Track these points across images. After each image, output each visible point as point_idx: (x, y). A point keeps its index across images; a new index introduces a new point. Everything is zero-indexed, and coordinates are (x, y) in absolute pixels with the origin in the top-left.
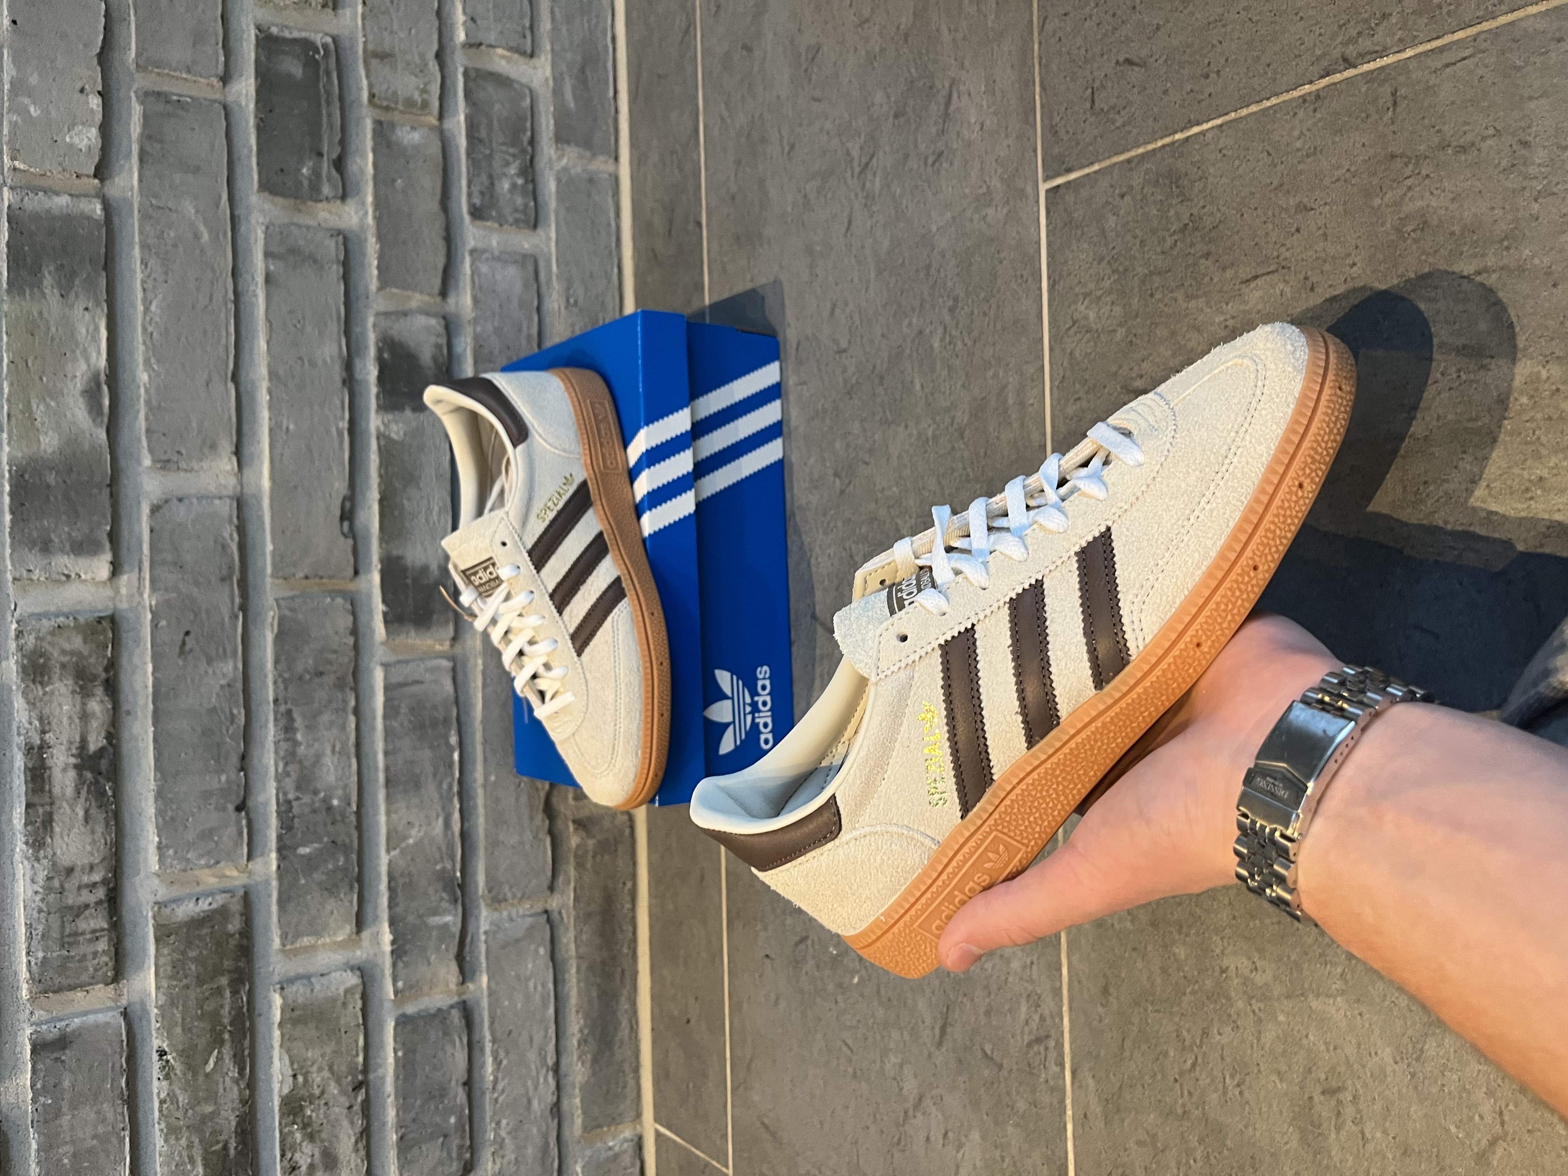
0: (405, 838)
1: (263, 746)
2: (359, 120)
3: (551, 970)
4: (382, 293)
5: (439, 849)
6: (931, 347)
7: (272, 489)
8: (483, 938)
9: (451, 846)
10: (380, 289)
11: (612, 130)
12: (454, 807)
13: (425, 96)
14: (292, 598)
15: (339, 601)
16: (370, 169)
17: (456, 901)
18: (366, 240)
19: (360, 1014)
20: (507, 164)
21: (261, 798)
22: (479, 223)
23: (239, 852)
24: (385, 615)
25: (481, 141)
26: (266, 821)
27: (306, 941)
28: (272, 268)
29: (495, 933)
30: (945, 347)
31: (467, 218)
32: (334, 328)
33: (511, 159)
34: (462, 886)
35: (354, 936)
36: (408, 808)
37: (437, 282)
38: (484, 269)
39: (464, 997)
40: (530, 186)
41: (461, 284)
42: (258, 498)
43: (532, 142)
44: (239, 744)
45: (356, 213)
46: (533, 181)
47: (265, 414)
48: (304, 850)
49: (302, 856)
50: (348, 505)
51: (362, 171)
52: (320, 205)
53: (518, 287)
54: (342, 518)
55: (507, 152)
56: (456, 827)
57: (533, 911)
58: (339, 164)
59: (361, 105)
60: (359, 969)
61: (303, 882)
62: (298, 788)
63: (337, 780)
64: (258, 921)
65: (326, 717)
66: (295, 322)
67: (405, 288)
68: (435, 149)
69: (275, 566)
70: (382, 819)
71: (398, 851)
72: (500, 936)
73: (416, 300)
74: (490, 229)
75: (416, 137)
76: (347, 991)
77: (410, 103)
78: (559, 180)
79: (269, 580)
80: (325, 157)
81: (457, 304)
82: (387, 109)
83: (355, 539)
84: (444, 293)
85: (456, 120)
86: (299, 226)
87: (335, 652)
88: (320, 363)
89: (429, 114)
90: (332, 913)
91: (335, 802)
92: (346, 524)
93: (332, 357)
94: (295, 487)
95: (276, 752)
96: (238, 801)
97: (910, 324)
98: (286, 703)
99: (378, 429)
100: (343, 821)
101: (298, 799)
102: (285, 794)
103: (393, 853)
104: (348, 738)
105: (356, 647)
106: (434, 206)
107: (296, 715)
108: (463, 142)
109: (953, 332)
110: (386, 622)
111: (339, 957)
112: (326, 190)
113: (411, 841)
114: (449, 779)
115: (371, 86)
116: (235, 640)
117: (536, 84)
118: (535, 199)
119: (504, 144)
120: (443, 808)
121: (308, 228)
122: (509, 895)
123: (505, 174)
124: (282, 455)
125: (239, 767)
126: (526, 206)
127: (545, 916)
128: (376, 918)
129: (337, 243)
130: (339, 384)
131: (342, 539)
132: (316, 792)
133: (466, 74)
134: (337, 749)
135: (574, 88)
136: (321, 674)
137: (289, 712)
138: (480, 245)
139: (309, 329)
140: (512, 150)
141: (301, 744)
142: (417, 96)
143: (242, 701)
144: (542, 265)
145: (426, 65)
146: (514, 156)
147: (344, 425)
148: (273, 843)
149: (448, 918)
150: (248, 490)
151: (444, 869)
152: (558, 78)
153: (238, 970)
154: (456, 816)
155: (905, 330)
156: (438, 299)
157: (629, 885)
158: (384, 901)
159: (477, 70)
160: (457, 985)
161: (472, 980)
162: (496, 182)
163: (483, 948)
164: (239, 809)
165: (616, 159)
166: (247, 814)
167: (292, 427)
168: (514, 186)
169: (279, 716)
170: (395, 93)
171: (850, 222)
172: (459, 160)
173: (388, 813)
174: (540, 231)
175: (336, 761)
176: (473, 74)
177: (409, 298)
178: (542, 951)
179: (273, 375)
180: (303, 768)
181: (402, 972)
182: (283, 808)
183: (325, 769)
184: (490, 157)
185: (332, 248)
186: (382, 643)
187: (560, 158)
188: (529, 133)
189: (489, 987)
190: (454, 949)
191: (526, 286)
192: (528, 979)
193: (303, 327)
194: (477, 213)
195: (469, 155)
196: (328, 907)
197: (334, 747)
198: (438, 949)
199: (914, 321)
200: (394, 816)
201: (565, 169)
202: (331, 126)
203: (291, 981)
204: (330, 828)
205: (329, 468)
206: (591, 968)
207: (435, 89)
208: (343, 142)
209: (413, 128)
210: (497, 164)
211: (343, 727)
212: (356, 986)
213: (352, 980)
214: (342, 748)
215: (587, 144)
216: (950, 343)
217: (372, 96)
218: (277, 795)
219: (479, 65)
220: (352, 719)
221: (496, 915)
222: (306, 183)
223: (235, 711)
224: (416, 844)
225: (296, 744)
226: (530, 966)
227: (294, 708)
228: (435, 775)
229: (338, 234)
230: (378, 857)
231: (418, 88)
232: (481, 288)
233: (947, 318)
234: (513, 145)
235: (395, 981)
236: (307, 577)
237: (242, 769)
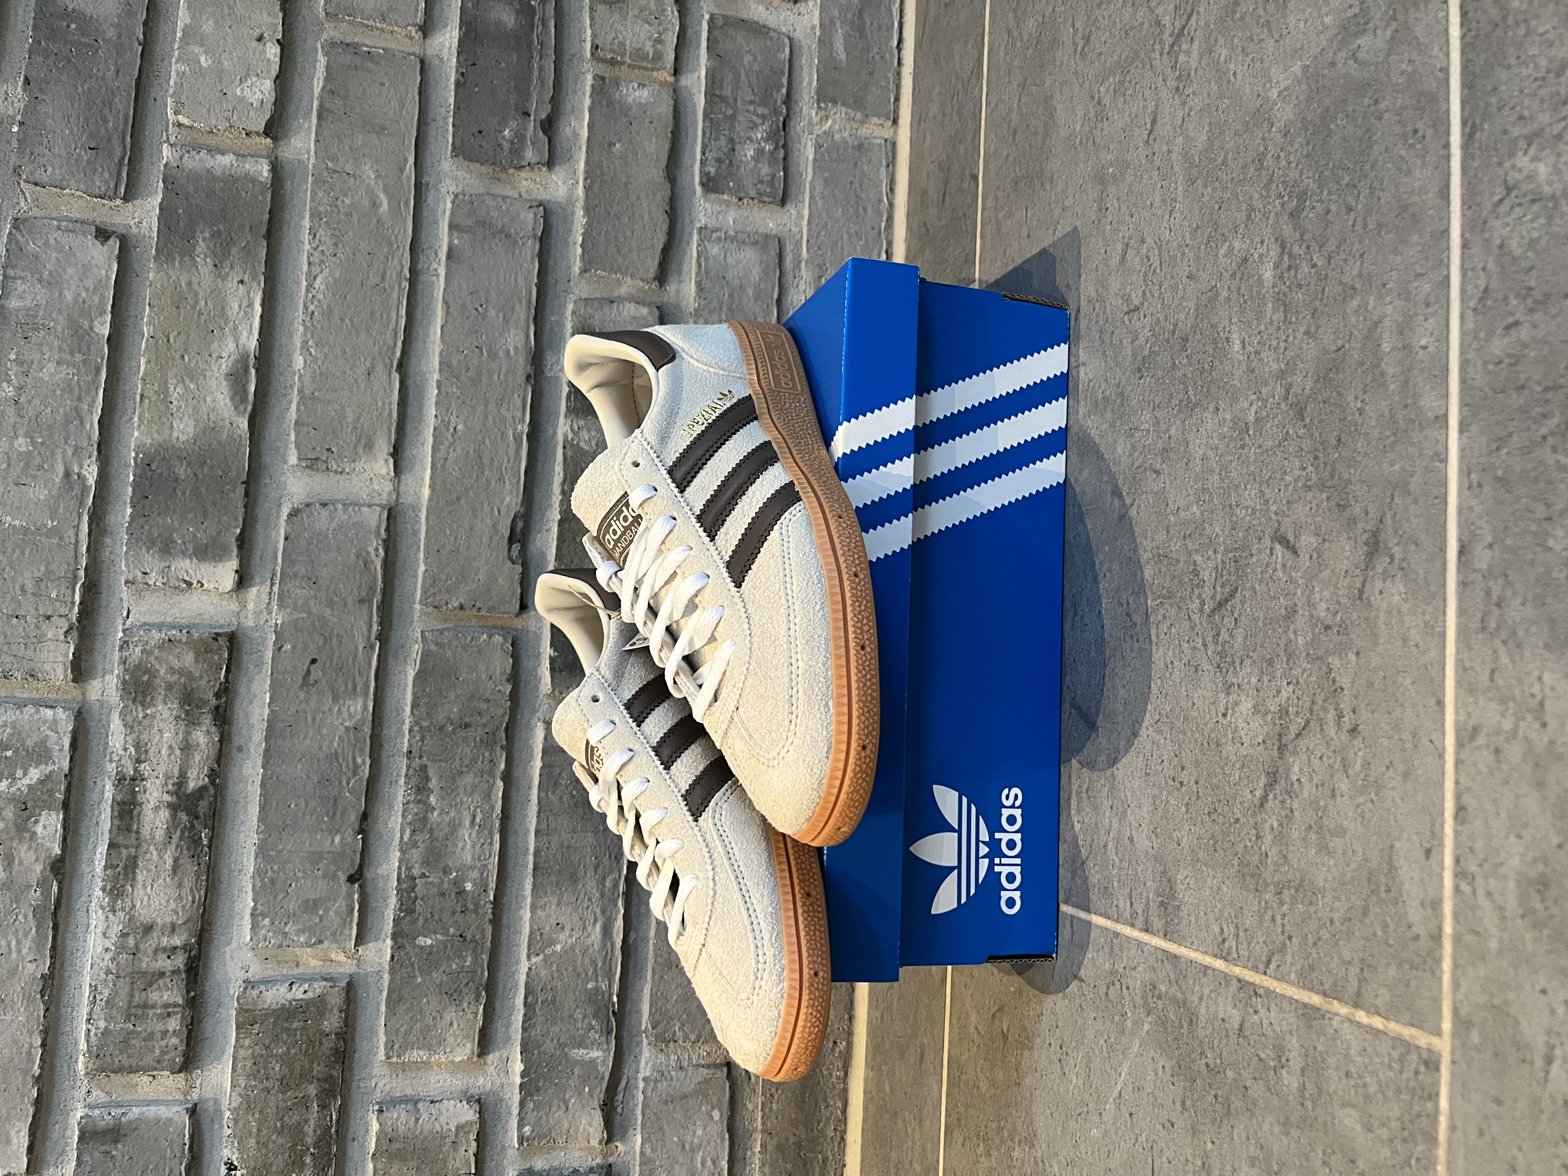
0: (553, 943)
1: (391, 807)
2: (579, 76)
3: (727, 1144)
4: (587, 275)
5: (594, 962)
6: (1260, 281)
7: (430, 499)
8: (641, 1085)
9: (608, 961)
10: (584, 271)
11: (892, 86)
12: (619, 911)
13: (659, 47)
14: (441, 631)
15: (498, 639)
16: (585, 133)
17: (609, 1033)
18: (573, 213)
19: (473, 1159)
20: (754, 126)
21: (381, 871)
22: (713, 196)
23: (346, 932)
24: (552, 660)
25: (723, 99)
26: (385, 899)
27: (416, 1055)
28: (456, 242)
29: (656, 1081)
30: (1281, 277)
31: (699, 189)
32: (523, 313)
33: (759, 121)
34: (620, 1015)
35: (475, 1059)
36: (558, 904)
37: (653, 265)
38: (714, 250)
39: (611, 1160)
40: (782, 153)
41: (685, 268)
42: (415, 509)
43: (788, 100)
44: (359, 799)
45: (564, 183)
46: (784, 146)
47: (431, 411)
48: (425, 941)
49: (422, 948)
50: (520, 524)
51: (576, 135)
52: (523, 174)
53: (756, 273)
54: (511, 540)
55: (755, 113)
56: (618, 938)
57: (710, 1060)
58: (549, 126)
59: (582, 58)
60: (479, 1101)
61: (419, 980)
62: (426, 863)
63: (473, 859)
64: (363, 1021)
65: (469, 779)
66: (477, 305)
67: (612, 271)
68: (665, 109)
69: (425, 590)
70: (526, 914)
71: (541, 957)
72: (663, 1086)
73: (627, 286)
74: (728, 204)
75: (644, 94)
76: (459, 1128)
77: (639, 54)
78: (818, 146)
79: (417, 606)
80: (532, 118)
81: (678, 291)
82: (613, 62)
83: (525, 565)
84: (662, 278)
85: (695, 76)
86: (494, 196)
87: (488, 701)
88: (502, 354)
89: (663, 68)
90: (451, 1024)
91: (469, 886)
92: (516, 547)
93: (516, 348)
94: (458, 499)
95: (404, 816)
96: (352, 871)
97: (1231, 250)
98: (421, 757)
99: (566, 436)
100: (476, 911)
101: (423, 875)
102: (409, 869)
103: (534, 960)
104: (492, 808)
105: (514, 697)
106: (657, 173)
107: (431, 773)
108: (700, 101)
109: (1296, 249)
110: (552, 669)
111: (456, 1082)
112: (529, 155)
113: (558, 947)
114: (615, 875)
115: (594, 36)
116: (368, 677)
117: (798, 35)
118: (785, 169)
119: (752, 102)
120: (603, 912)
121: (504, 198)
122: (679, 1035)
123: (749, 138)
124: (446, 459)
125: (357, 827)
126: (773, 176)
127: (725, 1070)
128: (508, 1039)
129: (535, 215)
130: (521, 380)
131: (509, 564)
132: (446, 871)
133: (712, 21)
134: (478, 820)
135: (847, 37)
136: (467, 726)
137: (424, 768)
138: (712, 223)
139: (492, 313)
140: (760, 110)
141: (434, 809)
142: (649, 49)
143: (367, 750)
144: (789, 247)
145: (664, 11)
146: (763, 117)
147: (524, 428)
148: (389, 926)
149: (596, 1054)
150: (407, 499)
151: (597, 989)
152: (827, 26)
153: (329, 1079)
154: (619, 923)
155: (1222, 260)
156: (655, 285)
157: (842, 1045)
158: (518, 1018)
159: (725, 17)
160: (600, 1142)
161: (622, 1139)
162: (738, 147)
163: (640, 1098)
164: (351, 879)
165: (895, 122)
166: (360, 886)
167: (460, 427)
168: (760, 152)
169: (411, 772)
170: (622, 44)
171: (1154, 122)
172: (695, 123)
173: (534, 908)
174: (791, 209)
175: (474, 835)
176: (720, 22)
177: (619, 282)
178: (716, 1115)
179: (445, 365)
180: (433, 839)
181: (531, 1116)
182: (404, 886)
183: (460, 845)
184: (733, 118)
185: (530, 220)
186: (548, 695)
187: (824, 119)
188: (784, 91)
189: (642, 1154)
190: (600, 1095)
191: (765, 272)
192: (693, 1151)
193: (486, 311)
194: (710, 185)
195: (706, 115)
196: (447, 1018)
197: (474, 817)
198: (580, 1093)
199: (1236, 245)
200: (540, 913)
201: (829, 133)
202: (542, 83)
203: (394, 1102)
204: (459, 918)
205: (501, 479)
206: (780, 1148)
207: (672, 39)
208: (556, 101)
209: (642, 85)
210: (740, 128)
211: (488, 795)
212: (472, 1123)
213: (468, 1114)
214: (483, 819)
215: (858, 103)
216: (1289, 268)
217: (595, 47)
218: (399, 868)
219: (731, 13)
220: (500, 784)
221: (662, 1057)
222: (506, 145)
223: (359, 760)
224: (565, 952)
225: (431, 809)
226: (699, 1132)
227: (429, 764)
228: (596, 868)
229: (540, 205)
230: (518, 962)
231: (650, 38)
232: (707, 273)
233: (1287, 230)
234: (763, 104)
235: (521, 1126)
236: (462, 607)
237: (361, 831)
